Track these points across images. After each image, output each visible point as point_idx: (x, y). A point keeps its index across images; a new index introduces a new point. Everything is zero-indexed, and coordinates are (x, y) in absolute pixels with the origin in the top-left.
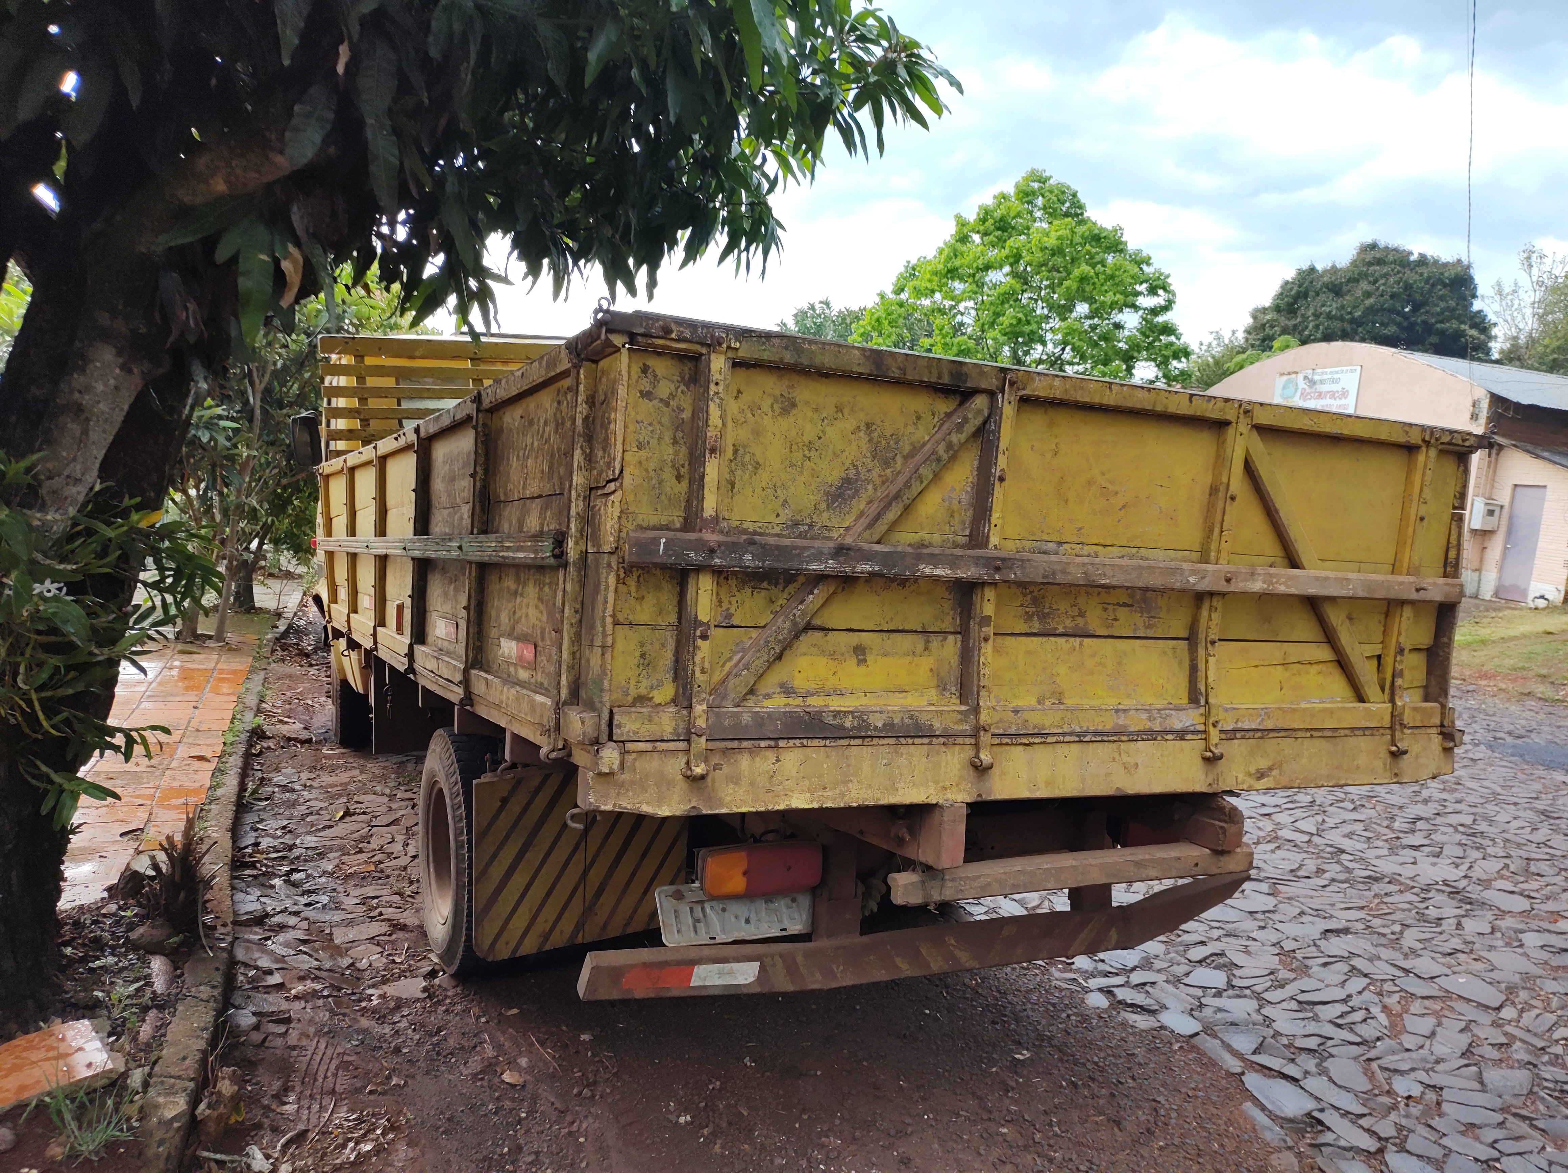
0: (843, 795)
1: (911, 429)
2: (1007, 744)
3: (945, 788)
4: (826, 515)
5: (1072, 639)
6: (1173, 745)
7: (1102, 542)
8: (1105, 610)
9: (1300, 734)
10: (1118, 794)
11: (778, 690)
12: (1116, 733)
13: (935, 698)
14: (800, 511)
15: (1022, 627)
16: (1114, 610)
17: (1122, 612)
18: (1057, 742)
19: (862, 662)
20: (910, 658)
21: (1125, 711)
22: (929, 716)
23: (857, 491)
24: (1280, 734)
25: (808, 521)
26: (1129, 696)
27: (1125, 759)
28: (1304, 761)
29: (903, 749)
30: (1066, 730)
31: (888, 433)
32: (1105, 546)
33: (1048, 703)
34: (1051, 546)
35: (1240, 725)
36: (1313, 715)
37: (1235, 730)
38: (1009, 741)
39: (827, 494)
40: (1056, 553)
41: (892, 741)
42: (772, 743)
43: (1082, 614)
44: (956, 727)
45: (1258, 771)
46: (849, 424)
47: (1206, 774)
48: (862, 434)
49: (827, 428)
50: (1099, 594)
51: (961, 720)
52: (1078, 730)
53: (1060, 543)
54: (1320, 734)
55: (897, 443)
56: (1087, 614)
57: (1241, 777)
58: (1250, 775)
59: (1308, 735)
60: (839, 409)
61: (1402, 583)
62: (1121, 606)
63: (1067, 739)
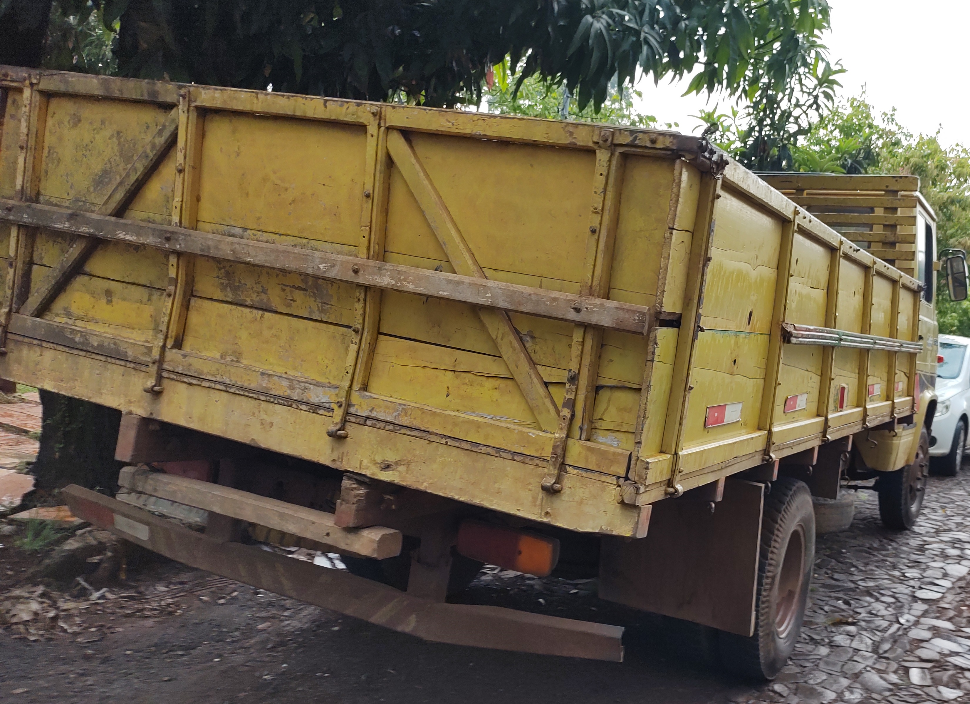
0: (71, 388)
1: (143, 136)
2: (173, 379)
3: (130, 402)
4: (93, 195)
5: (255, 311)
6: (306, 416)
7: (277, 231)
8: (284, 290)
9: (433, 438)
10: (252, 444)
11: (63, 312)
12: (257, 392)
13: (151, 337)
14: (80, 192)
15: (218, 295)
16: (291, 292)
17: (298, 295)
18: (209, 388)
19: (109, 302)
20: (138, 304)
21: (269, 375)
22: (126, 346)
23: (111, 179)
24: (412, 433)
25: (83, 199)
26: (295, 368)
27: (263, 416)
28: (435, 466)
29: (109, 366)
30: (218, 379)
31: (129, 139)
32: (280, 235)
33: (228, 359)
34: (238, 231)
35: (374, 414)
36: (455, 424)
37: (367, 418)
38: (175, 377)
39: (94, 180)
40: (242, 237)
41: (103, 358)
42: (39, 342)
43: (264, 291)
44: (142, 358)
45: (384, 461)
46: (107, 133)
47: (333, 450)
48: (114, 139)
49: (96, 136)
50: (277, 275)
51: (146, 354)
52: (228, 382)
53: (245, 229)
54: (457, 444)
55: (134, 146)
56: (269, 292)
57: (365, 462)
58: (375, 463)
59: (444, 441)
60: (103, 123)
61: (555, 299)
62: (297, 289)
63: (218, 386)
